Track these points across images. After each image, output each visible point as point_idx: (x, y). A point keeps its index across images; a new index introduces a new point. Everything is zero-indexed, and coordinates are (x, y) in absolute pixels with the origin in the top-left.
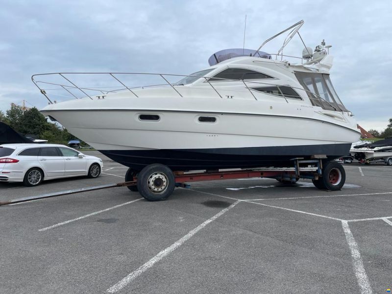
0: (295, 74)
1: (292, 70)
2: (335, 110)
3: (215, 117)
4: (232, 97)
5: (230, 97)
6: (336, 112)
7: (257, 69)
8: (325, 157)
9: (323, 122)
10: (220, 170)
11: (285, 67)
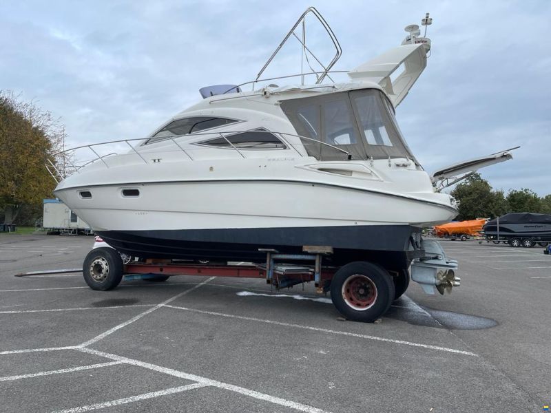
0: (281, 105)
1: (275, 100)
2: (350, 158)
3: (138, 189)
4: (159, 160)
5: (157, 161)
6: (351, 162)
7: (212, 112)
8: (328, 250)
9: (313, 184)
10: (230, 263)
11: (263, 99)
